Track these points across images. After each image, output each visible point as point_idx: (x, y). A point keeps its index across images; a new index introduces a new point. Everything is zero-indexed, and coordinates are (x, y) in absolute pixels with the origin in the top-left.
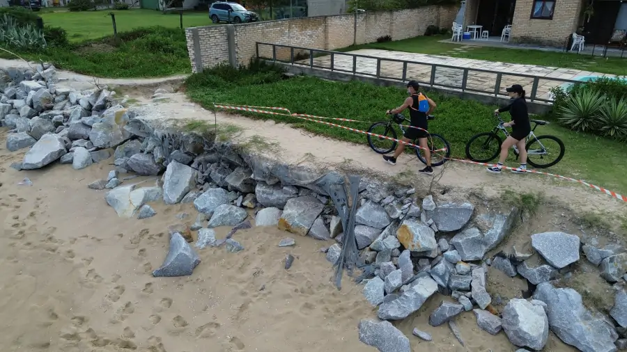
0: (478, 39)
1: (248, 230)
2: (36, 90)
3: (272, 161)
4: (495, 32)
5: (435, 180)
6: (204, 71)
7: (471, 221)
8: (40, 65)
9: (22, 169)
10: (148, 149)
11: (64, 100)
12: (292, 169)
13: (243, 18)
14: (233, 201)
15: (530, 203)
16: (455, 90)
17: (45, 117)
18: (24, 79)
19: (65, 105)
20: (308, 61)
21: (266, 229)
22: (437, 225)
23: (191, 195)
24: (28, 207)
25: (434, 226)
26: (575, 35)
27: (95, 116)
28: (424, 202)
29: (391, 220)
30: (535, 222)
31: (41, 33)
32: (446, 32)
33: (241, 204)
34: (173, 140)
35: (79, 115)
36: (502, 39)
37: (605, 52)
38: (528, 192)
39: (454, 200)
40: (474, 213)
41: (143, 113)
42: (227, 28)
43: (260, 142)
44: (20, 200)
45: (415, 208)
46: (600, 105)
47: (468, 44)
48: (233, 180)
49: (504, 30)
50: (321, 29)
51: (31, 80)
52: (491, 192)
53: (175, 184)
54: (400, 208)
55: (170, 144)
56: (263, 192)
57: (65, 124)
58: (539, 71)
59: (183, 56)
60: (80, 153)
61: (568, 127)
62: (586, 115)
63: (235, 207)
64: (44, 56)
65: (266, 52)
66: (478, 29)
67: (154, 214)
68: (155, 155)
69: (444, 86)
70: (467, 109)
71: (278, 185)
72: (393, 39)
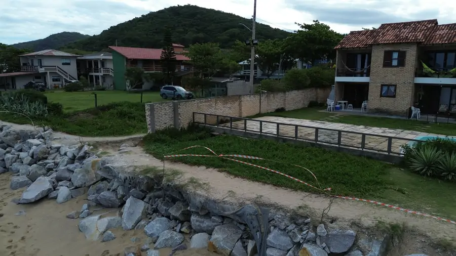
0: (345, 110)
1: (185, 251)
2: (37, 145)
3: (203, 197)
4: (357, 105)
5: (324, 212)
6: (156, 132)
7: (355, 245)
8: (42, 129)
9: (19, 203)
10: (113, 188)
11: (56, 152)
12: (219, 203)
13: (183, 96)
14: (174, 228)
15: (397, 231)
16: (333, 145)
17: (40, 165)
18: (30, 138)
19: (56, 156)
20: (229, 124)
21: (198, 251)
22: (329, 248)
23: (143, 223)
24: (20, 233)
25: (327, 249)
26: (413, 108)
27: (76, 164)
28: (318, 230)
29: (294, 243)
30: (403, 246)
31: (45, 107)
32: (323, 105)
33: (180, 230)
34: (132, 181)
35: (65, 163)
36: (362, 110)
37: (436, 119)
38: (395, 222)
39: (341, 228)
40: (357, 239)
41: (112, 162)
42: (174, 103)
43: (195, 183)
44: (16, 227)
45: (312, 234)
46: (438, 157)
47: (339, 113)
48: (174, 212)
49: (363, 104)
50: (237, 103)
51: (34, 138)
52: (367, 222)
53: (131, 214)
54: (300, 234)
55: (130, 184)
56: (197, 221)
57: (54, 170)
58: (391, 132)
59: (142, 121)
60: (63, 191)
61: (418, 173)
62: (429, 164)
63: (175, 233)
64: (45, 122)
65: (200, 119)
66: (345, 103)
67: (115, 238)
68: (118, 193)
69: (325, 142)
70: (344, 159)
71: (208, 215)
72: (287, 110)
